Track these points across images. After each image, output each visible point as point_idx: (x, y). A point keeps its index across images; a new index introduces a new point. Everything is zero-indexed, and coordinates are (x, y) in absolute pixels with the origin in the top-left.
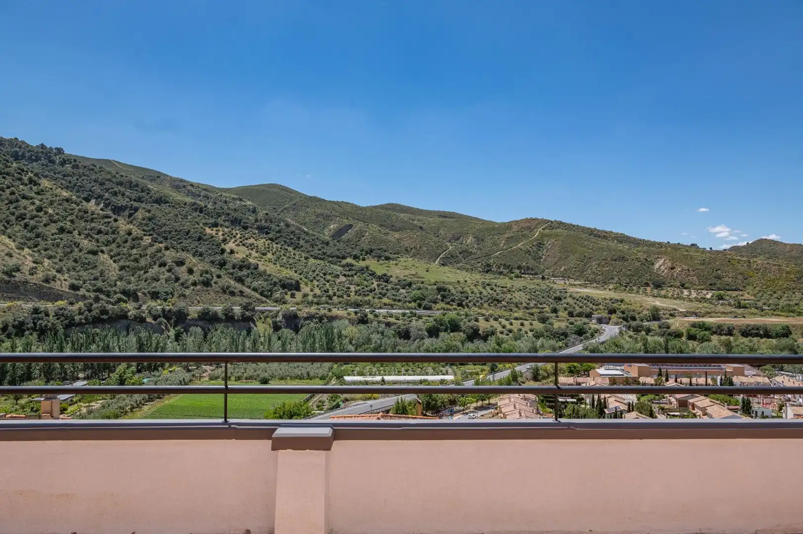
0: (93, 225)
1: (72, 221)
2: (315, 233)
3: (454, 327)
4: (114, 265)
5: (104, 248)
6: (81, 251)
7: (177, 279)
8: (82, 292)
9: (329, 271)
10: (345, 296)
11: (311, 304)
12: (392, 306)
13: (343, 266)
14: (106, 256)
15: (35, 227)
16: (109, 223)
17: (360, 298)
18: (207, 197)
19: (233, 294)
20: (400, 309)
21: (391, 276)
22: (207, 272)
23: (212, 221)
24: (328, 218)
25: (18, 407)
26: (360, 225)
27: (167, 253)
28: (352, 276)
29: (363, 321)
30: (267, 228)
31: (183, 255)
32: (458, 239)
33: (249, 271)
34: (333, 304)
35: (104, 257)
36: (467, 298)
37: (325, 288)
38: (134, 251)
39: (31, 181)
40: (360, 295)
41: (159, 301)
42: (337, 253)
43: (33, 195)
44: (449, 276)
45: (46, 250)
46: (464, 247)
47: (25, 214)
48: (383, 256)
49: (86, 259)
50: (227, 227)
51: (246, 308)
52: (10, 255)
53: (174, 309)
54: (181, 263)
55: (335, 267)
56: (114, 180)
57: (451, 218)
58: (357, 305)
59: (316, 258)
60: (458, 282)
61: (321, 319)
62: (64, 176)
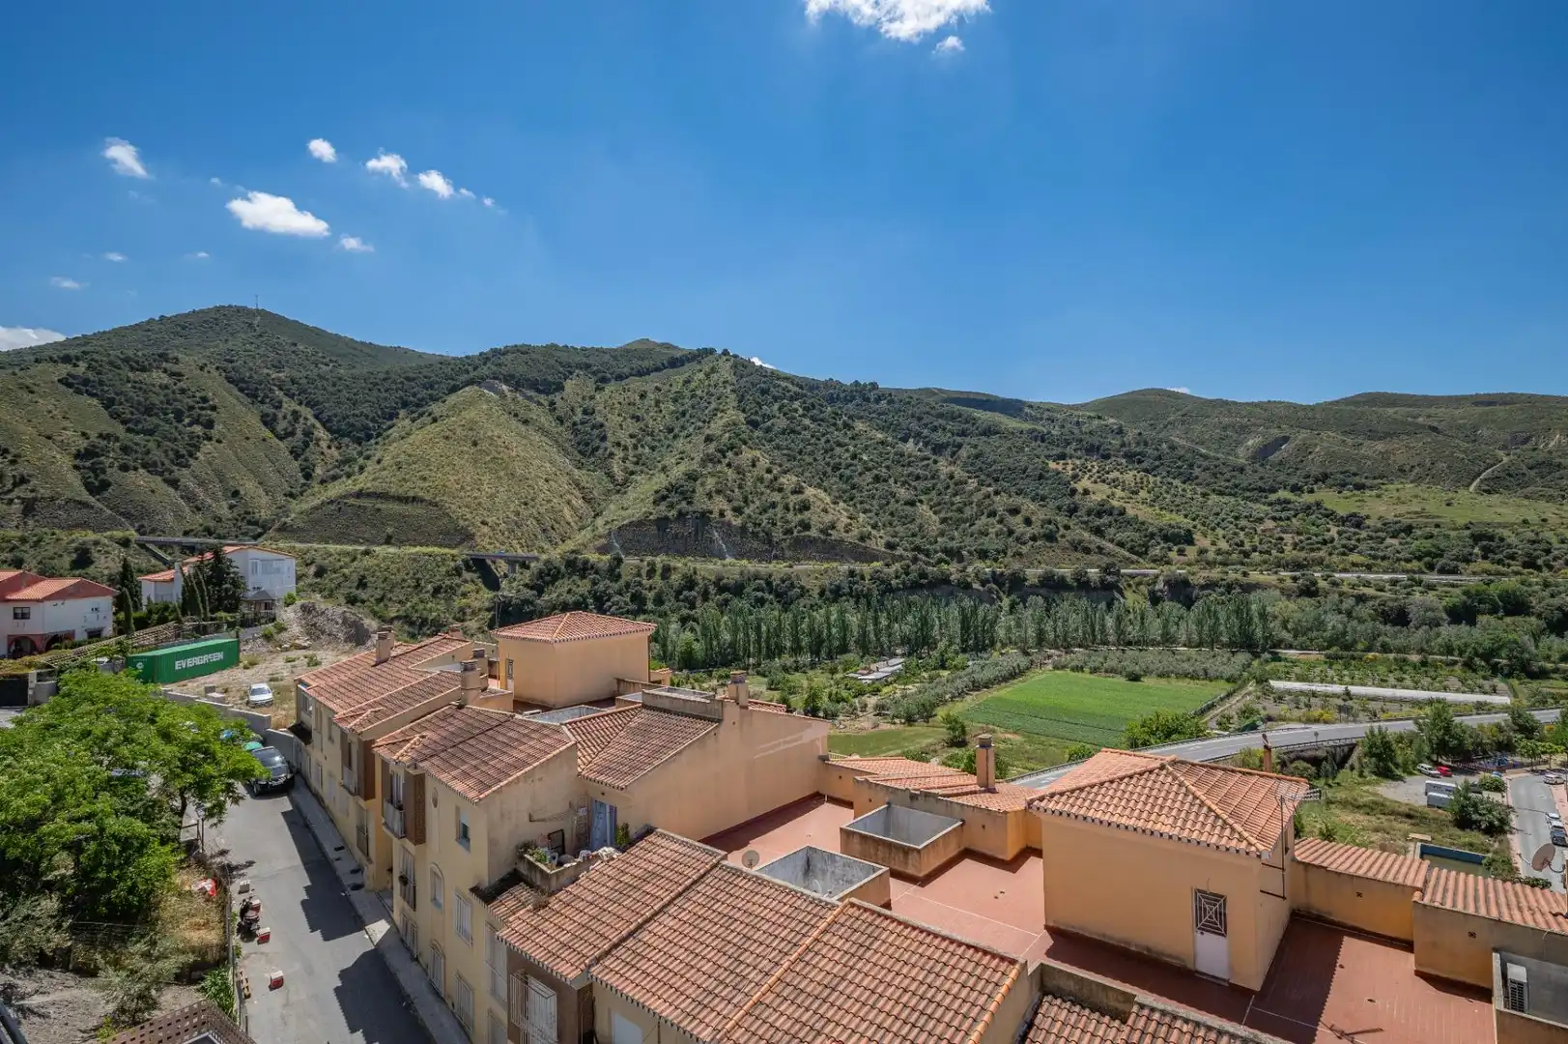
0: (911, 469)
1: (888, 467)
2: (1220, 455)
3: (1515, 606)
4: (934, 517)
5: (922, 498)
6: (897, 501)
7: (1011, 532)
8: (899, 551)
9: (1245, 514)
10: (1274, 552)
11: (1211, 564)
12: (1369, 568)
13: (1270, 504)
14: (924, 507)
15: (851, 477)
16: (928, 465)
17: (1303, 554)
18: (1052, 420)
19: (1087, 551)
20: (1385, 572)
21: (1368, 517)
22: (1050, 522)
23: (1057, 451)
24: (1244, 430)
25: (832, 682)
26: (1304, 434)
27: (997, 498)
28: (1288, 519)
29: (1309, 591)
30: (1139, 454)
31: (1019, 500)
32: (1526, 440)
33: (1110, 518)
34: (1251, 564)
35: (923, 509)
36: (1548, 552)
37: (1237, 540)
38: (958, 499)
39: (846, 426)
40: (1303, 549)
41: (988, 562)
42: (1260, 484)
43: (847, 441)
44: (1503, 512)
45: (861, 503)
46: (1540, 456)
47: (840, 464)
48: (1351, 481)
49: (903, 510)
50: (1080, 458)
51: (1106, 570)
52: (825, 511)
53: (1007, 572)
54: (1015, 511)
55: (1258, 505)
56: (933, 412)
57: (1505, 403)
58: (1298, 566)
59: (1221, 493)
60: (1525, 522)
61: (1229, 588)
62: (879, 414)
